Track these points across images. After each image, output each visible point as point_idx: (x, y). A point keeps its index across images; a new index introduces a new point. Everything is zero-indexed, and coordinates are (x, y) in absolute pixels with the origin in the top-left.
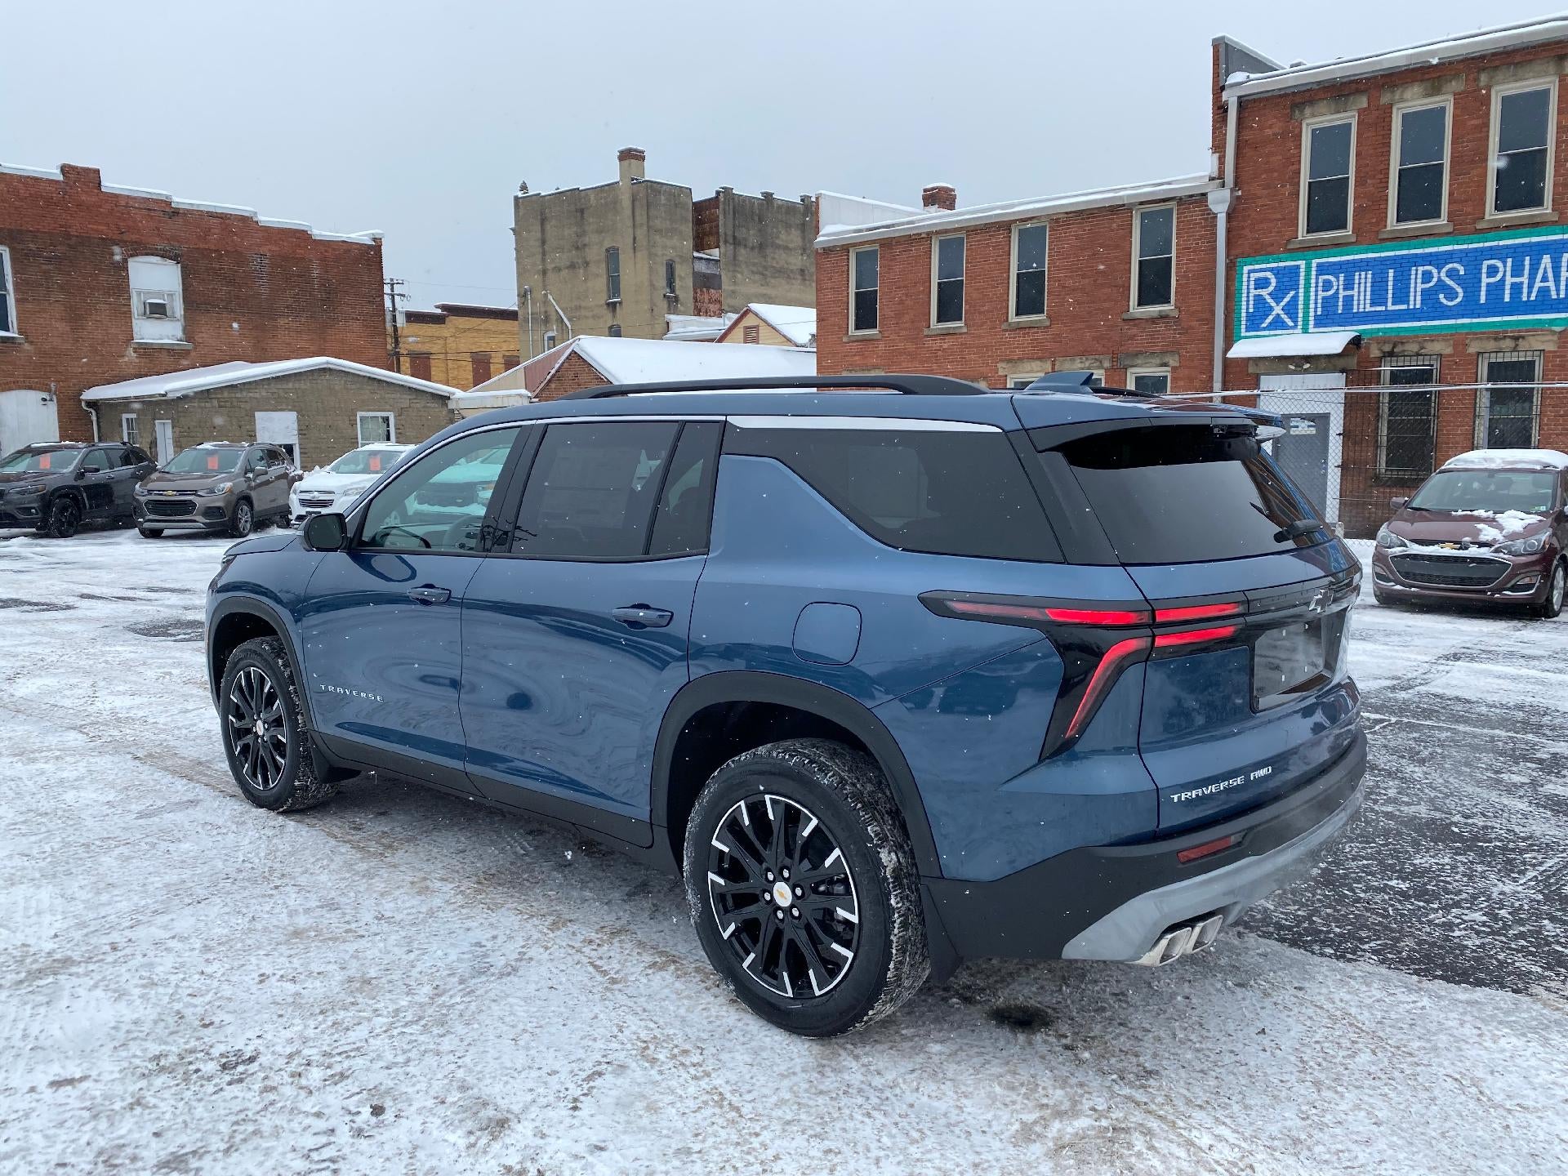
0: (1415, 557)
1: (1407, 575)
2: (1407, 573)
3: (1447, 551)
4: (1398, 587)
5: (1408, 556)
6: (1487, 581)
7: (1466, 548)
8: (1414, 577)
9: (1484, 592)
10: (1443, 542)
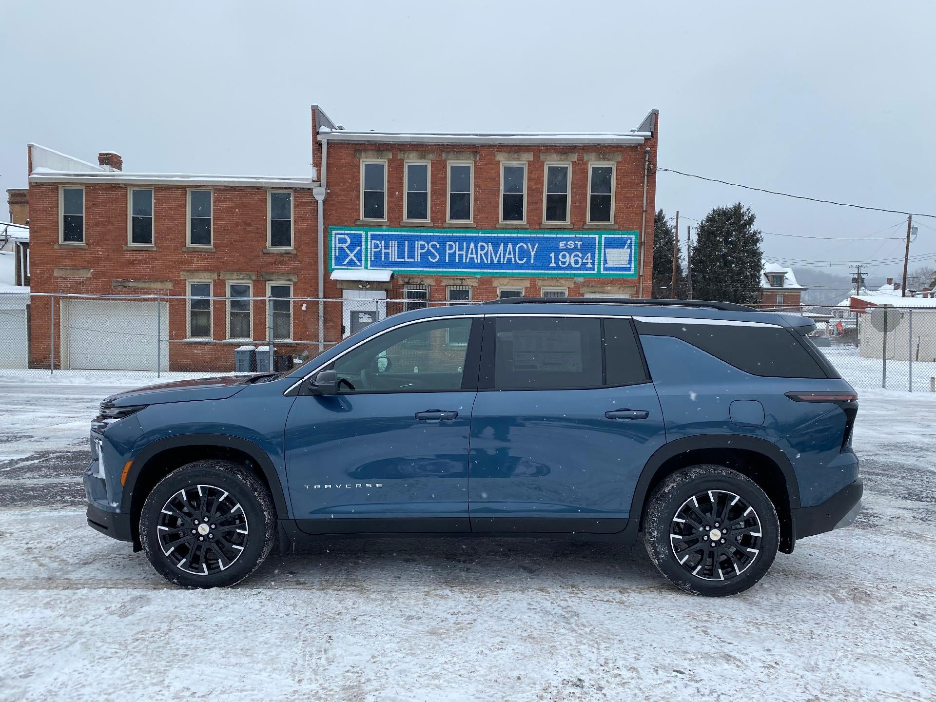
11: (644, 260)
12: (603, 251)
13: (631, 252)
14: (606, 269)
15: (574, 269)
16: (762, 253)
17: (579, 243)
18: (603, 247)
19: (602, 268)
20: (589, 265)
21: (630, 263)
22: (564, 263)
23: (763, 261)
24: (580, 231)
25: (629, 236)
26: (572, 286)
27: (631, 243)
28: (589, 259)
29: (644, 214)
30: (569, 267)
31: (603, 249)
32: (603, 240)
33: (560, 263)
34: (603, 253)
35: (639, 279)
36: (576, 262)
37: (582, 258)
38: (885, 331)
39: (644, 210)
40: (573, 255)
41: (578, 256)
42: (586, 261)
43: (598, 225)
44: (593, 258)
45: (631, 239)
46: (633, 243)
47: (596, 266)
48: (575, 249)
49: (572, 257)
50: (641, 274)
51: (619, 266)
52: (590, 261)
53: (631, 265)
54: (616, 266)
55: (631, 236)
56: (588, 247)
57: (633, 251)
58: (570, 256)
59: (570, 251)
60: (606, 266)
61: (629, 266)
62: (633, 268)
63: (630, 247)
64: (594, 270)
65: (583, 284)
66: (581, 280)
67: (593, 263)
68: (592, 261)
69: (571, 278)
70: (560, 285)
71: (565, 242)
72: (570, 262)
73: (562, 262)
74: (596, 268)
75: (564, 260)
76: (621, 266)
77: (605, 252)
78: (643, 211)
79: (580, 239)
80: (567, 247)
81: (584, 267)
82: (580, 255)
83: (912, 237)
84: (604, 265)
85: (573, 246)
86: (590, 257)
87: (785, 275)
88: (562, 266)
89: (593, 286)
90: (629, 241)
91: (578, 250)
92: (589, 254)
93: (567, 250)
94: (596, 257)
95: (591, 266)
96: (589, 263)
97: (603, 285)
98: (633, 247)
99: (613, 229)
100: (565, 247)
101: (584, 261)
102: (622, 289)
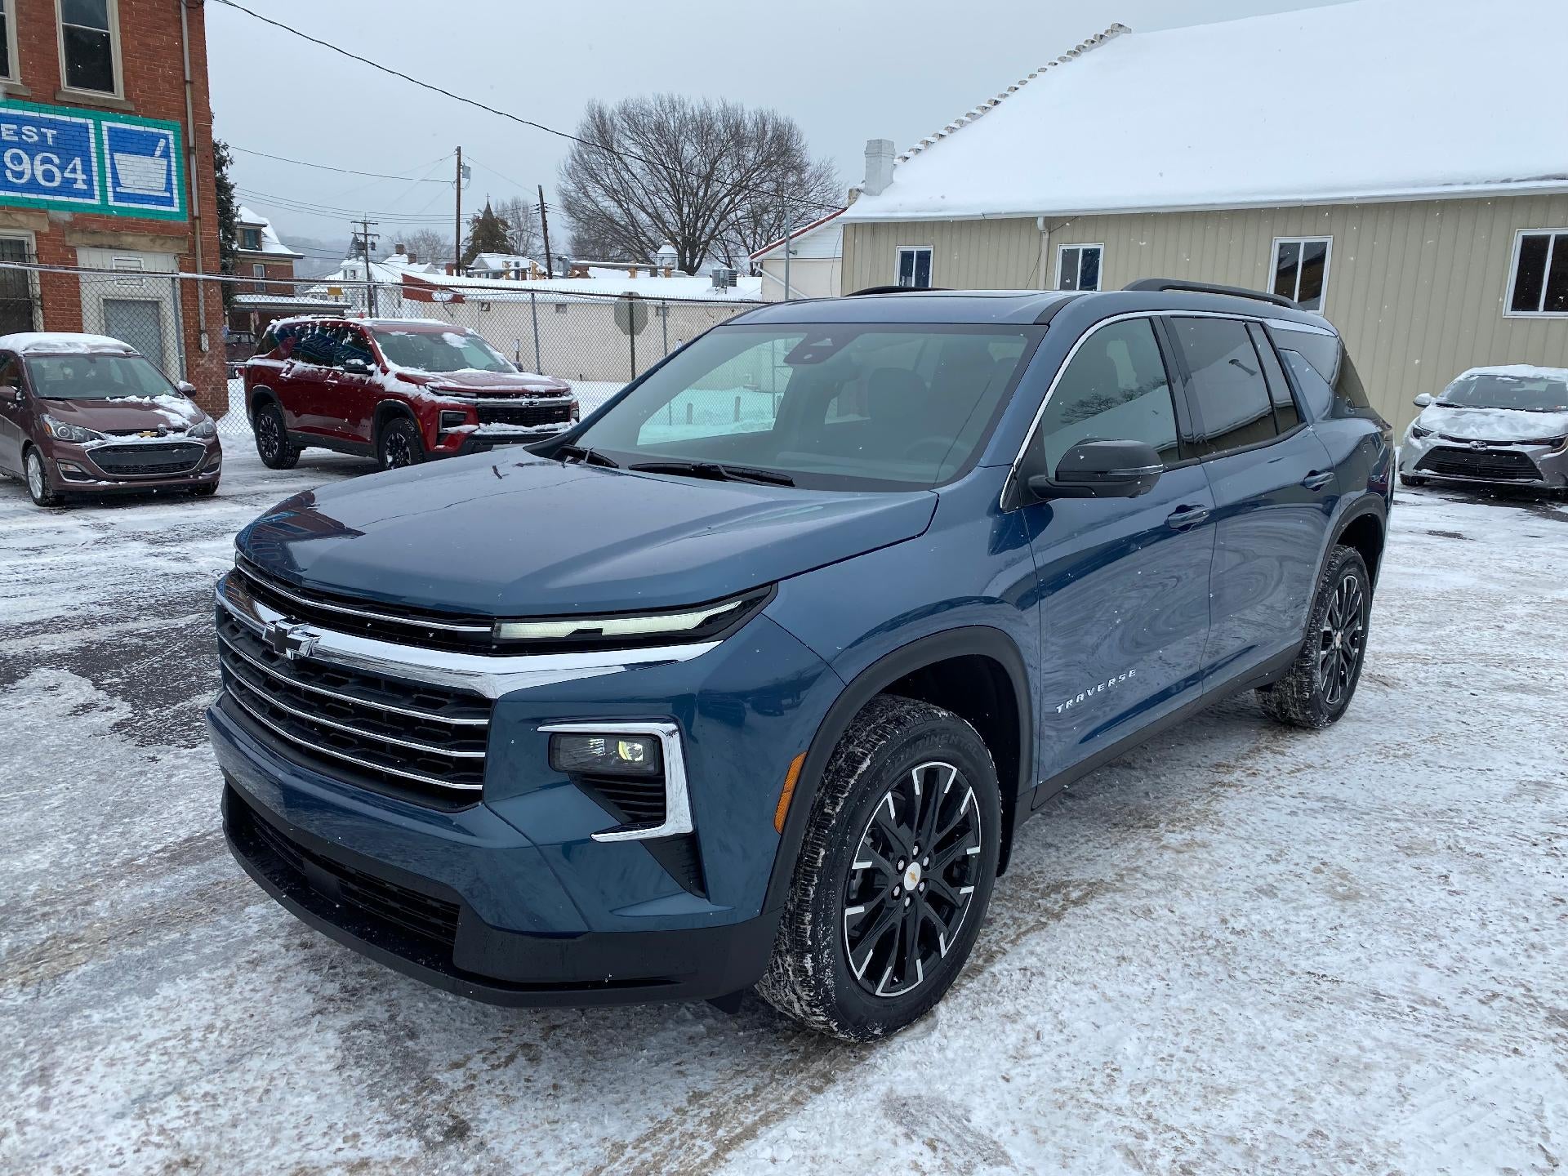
0: (115, 449)
1: (109, 469)
2: (110, 467)
3: (148, 439)
4: (105, 483)
5: (108, 448)
6: (189, 464)
7: (164, 435)
8: (119, 469)
9: (186, 476)
10: (141, 431)
11: (198, 185)
12: (107, 156)
13: (169, 165)
14: (119, 197)
15: (46, 191)
16: (233, 187)
17: (50, 133)
18: (106, 147)
19: (110, 195)
20: (80, 185)
21: (169, 188)
22: (20, 175)
23: (236, 202)
24: (48, 106)
25: (161, 131)
26: (46, 229)
27: (167, 146)
28: (79, 172)
29: (188, 87)
30: (33, 187)
31: (107, 151)
32: (105, 133)
33: (9, 174)
34: (108, 162)
35: (193, 226)
36: (48, 175)
37: (62, 169)
38: (632, 333)
39: (188, 78)
40: (39, 157)
41: (51, 162)
42: (72, 176)
43: (91, 98)
44: (87, 170)
45: (166, 137)
46: (172, 146)
47: (96, 188)
48: (42, 145)
49: (37, 162)
50: (196, 213)
51: (146, 193)
52: (80, 176)
53: (172, 193)
54: (141, 192)
55: (166, 132)
56: (71, 145)
57: (174, 164)
58: (32, 160)
59: (31, 150)
60: (118, 189)
61: (168, 195)
62: (176, 201)
63: (166, 154)
64: (92, 197)
65: (72, 226)
66: (66, 216)
67: (89, 182)
68: (85, 177)
69: (39, 210)
70: (13, 224)
71: (15, 127)
72: (33, 174)
73: (13, 172)
74: (97, 193)
75: (18, 168)
76: (152, 193)
77: (112, 159)
78: (186, 82)
79: (52, 124)
80: (21, 138)
81: (67, 188)
82: (56, 160)
83: (464, 181)
84: (114, 188)
85: (36, 138)
86: (79, 167)
87: (263, 229)
88: (15, 180)
89: (94, 232)
90: (162, 143)
91: (49, 149)
92: (78, 161)
93: (20, 145)
94: (95, 169)
95: (85, 187)
96: (80, 182)
97: (116, 232)
98: (173, 155)
99: (124, 112)
100: (16, 138)
101: (67, 175)
102: (159, 242)
